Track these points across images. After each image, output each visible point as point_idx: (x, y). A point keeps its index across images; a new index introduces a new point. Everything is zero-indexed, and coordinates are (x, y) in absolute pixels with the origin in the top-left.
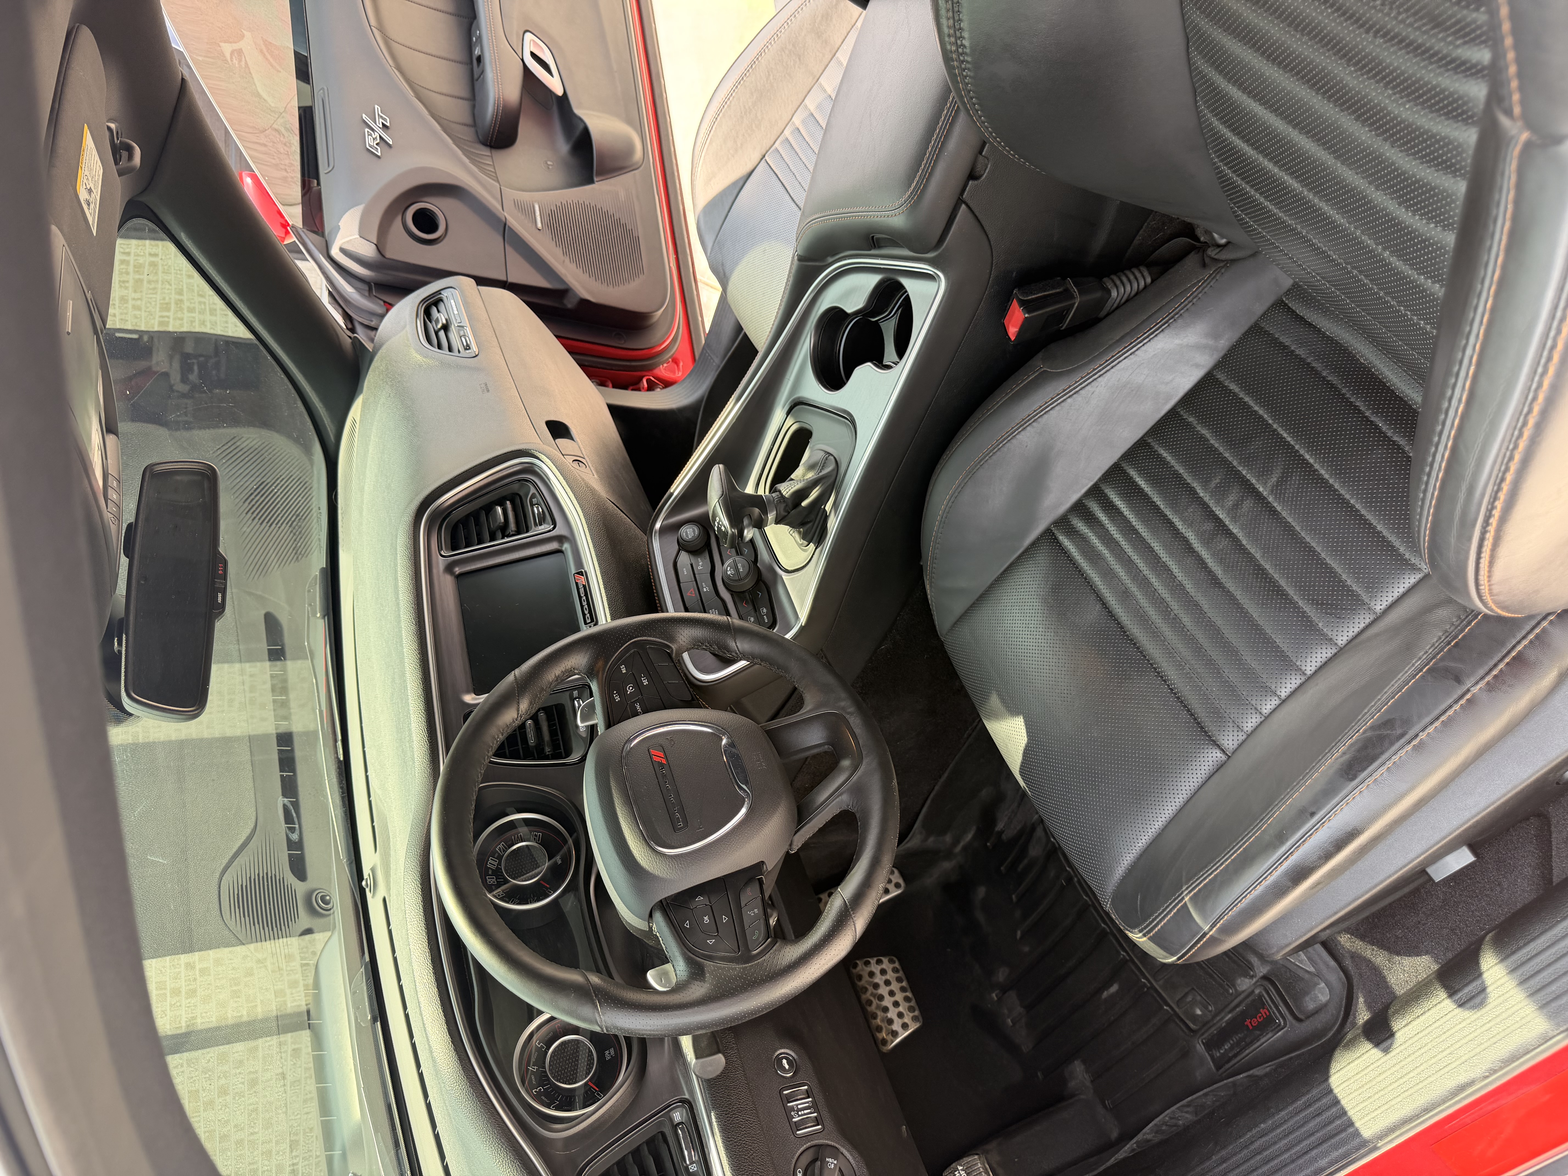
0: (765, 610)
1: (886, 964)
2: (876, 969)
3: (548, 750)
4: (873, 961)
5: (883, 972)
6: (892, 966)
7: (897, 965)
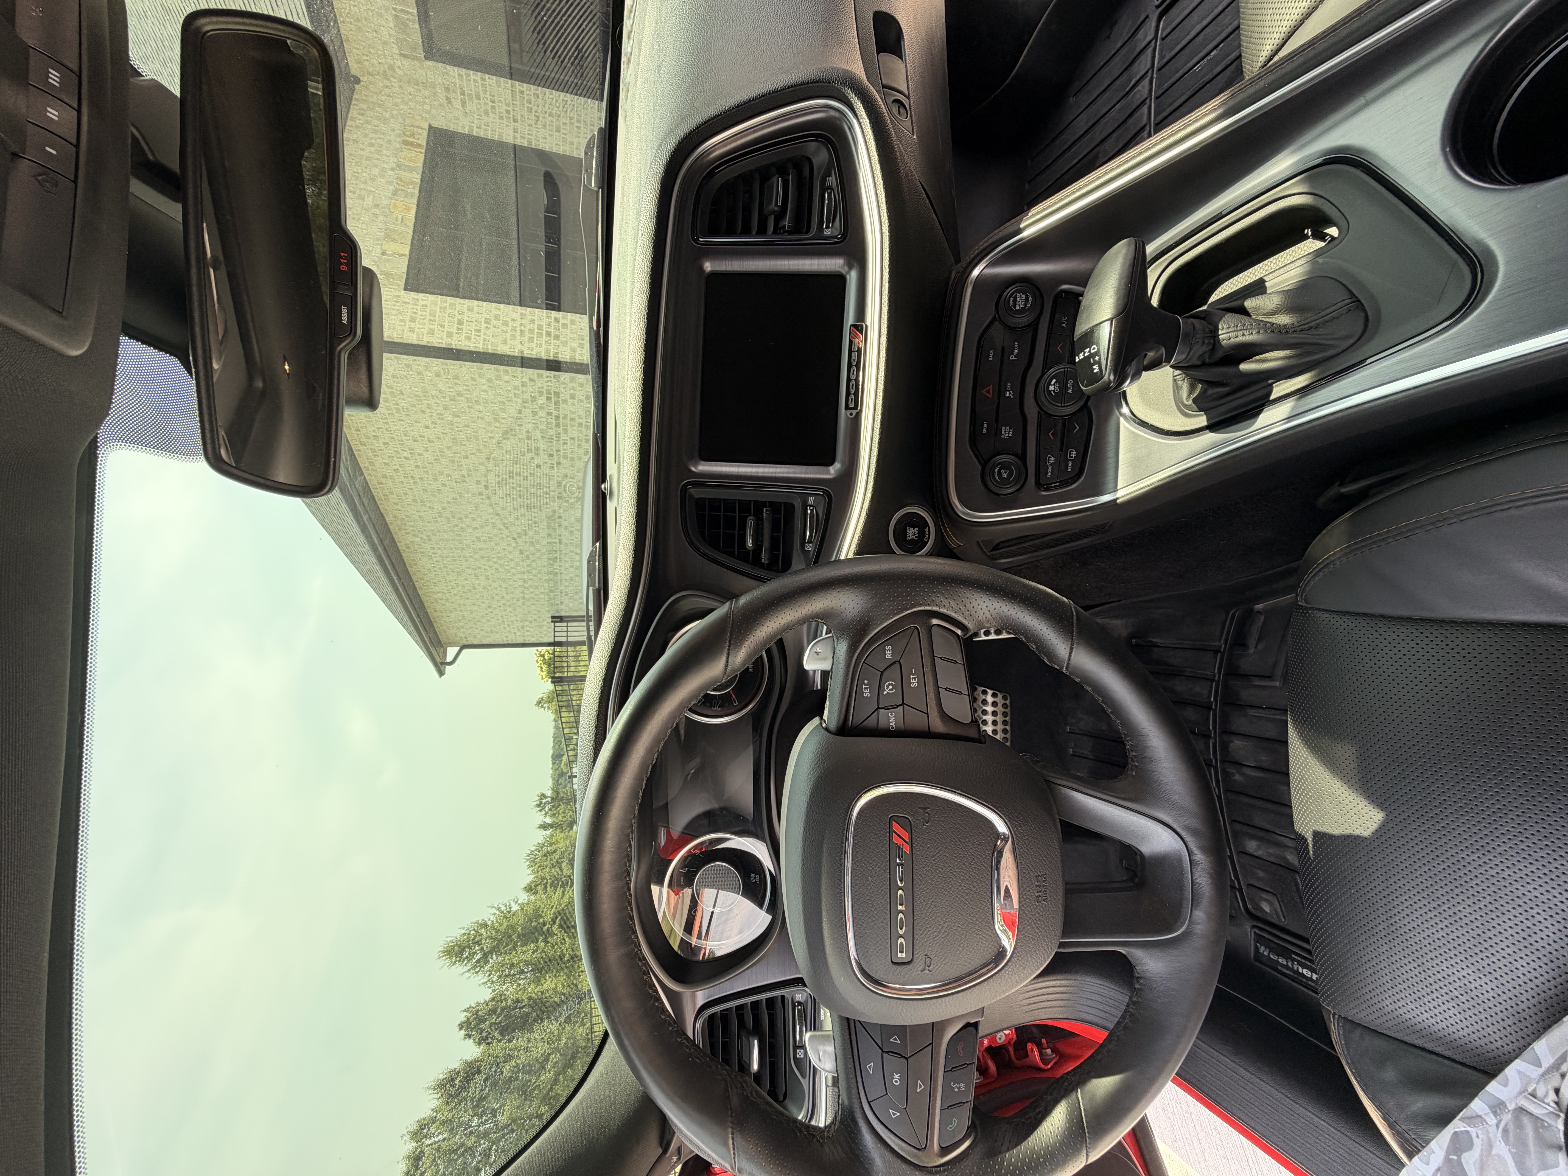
0: (1074, 454)
1: (999, 699)
2: (990, 699)
3: (764, 559)
4: (990, 692)
5: (994, 704)
6: (1003, 702)
7: (1008, 702)
